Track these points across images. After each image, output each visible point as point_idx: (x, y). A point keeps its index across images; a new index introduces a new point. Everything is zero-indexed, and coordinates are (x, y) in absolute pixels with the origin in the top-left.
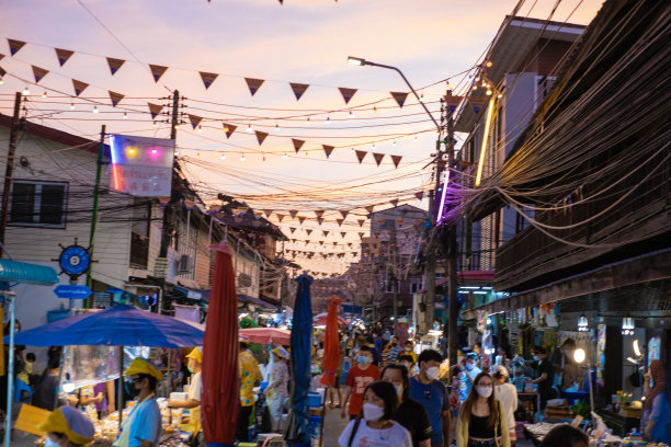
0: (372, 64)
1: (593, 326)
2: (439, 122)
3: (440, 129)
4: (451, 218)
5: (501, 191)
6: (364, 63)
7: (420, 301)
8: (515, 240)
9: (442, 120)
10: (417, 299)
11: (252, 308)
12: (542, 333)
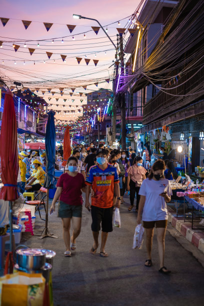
0: (85, 18)
1: (187, 138)
2: (116, 46)
3: (117, 49)
4: (122, 90)
5: (144, 74)
6: (81, 17)
7: (109, 131)
8: (152, 100)
9: (118, 44)
10: (108, 130)
11: (33, 137)
12: (164, 143)
